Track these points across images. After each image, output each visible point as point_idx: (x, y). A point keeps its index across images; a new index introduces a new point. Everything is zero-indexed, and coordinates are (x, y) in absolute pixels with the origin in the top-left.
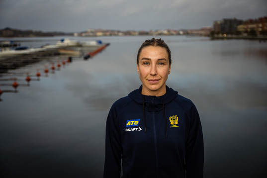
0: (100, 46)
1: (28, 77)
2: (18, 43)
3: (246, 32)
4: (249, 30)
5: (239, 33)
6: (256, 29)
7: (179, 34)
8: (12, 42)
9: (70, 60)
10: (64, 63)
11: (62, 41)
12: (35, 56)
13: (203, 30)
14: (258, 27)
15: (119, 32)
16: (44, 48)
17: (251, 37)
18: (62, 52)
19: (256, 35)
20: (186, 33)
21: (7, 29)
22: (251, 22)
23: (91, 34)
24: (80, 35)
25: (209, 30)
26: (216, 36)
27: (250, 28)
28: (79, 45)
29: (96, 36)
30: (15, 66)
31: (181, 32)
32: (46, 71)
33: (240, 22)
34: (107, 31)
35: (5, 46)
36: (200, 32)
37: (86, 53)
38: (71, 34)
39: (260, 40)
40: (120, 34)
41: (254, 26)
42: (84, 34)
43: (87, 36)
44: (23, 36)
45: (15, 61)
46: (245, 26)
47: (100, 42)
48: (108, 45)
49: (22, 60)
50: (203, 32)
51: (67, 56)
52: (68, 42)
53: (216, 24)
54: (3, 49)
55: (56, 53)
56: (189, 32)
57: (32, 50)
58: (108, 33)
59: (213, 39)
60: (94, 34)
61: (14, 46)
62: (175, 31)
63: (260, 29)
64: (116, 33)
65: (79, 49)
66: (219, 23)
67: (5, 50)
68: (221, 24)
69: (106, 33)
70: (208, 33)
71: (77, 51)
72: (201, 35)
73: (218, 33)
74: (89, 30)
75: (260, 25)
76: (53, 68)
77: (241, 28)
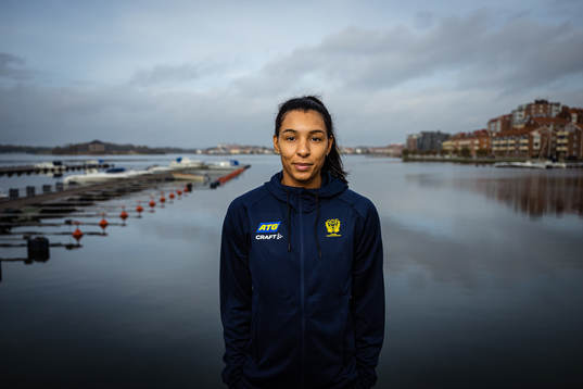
0: (236, 168)
1: (124, 212)
2: (110, 163)
3: (455, 152)
4: (460, 148)
5: (444, 152)
6: (469, 148)
7: (355, 153)
8: (101, 161)
9: (189, 188)
10: (180, 193)
11: (179, 160)
12: (135, 182)
13: (390, 147)
14: (473, 145)
15: (264, 148)
16: (150, 171)
17: (462, 158)
18: (177, 176)
19: (471, 156)
20: (367, 152)
21: (96, 142)
22: (463, 136)
23: (222, 151)
24: (206, 152)
25: (401, 147)
26: (410, 156)
27: (463, 146)
28: (204, 167)
29: (230, 154)
30: (106, 197)
31: (359, 151)
32: (152, 205)
33: (446, 137)
34: (247, 147)
35: (91, 167)
36: (386, 151)
37: (213, 180)
38: (193, 152)
39: (477, 163)
40: (266, 151)
41: (468, 142)
42: (211, 152)
43: (215, 154)
44: (119, 154)
45: (104, 190)
46: (454, 143)
47: (236, 163)
48: (248, 167)
49: (117, 187)
50: (391, 151)
51: (185, 183)
52: (187, 161)
53: (410, 140)
54: (87, 171)
55: (168, 178)
56: (371, 150)
57: (132, 173)
58: (248, 151)
59: (406, 160)
60: (226, 151)
61: (105, 167)
62: (350, 149)
63: (477, 148)
64: (260, 151)
65: (203, 172)
66: (415, 137)
67: (91, 172)
68: (418, 140)
69: (244, 150)
70: (399, 152)
71: (201, 175)
72: (388, 155)
73: (414, 153)
74: (219, 146)
75: (477, 142)
76: (163, 200)
77: (447, 145)
